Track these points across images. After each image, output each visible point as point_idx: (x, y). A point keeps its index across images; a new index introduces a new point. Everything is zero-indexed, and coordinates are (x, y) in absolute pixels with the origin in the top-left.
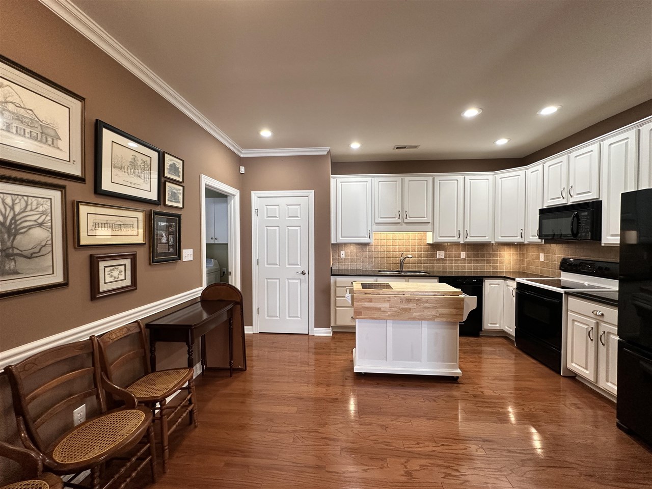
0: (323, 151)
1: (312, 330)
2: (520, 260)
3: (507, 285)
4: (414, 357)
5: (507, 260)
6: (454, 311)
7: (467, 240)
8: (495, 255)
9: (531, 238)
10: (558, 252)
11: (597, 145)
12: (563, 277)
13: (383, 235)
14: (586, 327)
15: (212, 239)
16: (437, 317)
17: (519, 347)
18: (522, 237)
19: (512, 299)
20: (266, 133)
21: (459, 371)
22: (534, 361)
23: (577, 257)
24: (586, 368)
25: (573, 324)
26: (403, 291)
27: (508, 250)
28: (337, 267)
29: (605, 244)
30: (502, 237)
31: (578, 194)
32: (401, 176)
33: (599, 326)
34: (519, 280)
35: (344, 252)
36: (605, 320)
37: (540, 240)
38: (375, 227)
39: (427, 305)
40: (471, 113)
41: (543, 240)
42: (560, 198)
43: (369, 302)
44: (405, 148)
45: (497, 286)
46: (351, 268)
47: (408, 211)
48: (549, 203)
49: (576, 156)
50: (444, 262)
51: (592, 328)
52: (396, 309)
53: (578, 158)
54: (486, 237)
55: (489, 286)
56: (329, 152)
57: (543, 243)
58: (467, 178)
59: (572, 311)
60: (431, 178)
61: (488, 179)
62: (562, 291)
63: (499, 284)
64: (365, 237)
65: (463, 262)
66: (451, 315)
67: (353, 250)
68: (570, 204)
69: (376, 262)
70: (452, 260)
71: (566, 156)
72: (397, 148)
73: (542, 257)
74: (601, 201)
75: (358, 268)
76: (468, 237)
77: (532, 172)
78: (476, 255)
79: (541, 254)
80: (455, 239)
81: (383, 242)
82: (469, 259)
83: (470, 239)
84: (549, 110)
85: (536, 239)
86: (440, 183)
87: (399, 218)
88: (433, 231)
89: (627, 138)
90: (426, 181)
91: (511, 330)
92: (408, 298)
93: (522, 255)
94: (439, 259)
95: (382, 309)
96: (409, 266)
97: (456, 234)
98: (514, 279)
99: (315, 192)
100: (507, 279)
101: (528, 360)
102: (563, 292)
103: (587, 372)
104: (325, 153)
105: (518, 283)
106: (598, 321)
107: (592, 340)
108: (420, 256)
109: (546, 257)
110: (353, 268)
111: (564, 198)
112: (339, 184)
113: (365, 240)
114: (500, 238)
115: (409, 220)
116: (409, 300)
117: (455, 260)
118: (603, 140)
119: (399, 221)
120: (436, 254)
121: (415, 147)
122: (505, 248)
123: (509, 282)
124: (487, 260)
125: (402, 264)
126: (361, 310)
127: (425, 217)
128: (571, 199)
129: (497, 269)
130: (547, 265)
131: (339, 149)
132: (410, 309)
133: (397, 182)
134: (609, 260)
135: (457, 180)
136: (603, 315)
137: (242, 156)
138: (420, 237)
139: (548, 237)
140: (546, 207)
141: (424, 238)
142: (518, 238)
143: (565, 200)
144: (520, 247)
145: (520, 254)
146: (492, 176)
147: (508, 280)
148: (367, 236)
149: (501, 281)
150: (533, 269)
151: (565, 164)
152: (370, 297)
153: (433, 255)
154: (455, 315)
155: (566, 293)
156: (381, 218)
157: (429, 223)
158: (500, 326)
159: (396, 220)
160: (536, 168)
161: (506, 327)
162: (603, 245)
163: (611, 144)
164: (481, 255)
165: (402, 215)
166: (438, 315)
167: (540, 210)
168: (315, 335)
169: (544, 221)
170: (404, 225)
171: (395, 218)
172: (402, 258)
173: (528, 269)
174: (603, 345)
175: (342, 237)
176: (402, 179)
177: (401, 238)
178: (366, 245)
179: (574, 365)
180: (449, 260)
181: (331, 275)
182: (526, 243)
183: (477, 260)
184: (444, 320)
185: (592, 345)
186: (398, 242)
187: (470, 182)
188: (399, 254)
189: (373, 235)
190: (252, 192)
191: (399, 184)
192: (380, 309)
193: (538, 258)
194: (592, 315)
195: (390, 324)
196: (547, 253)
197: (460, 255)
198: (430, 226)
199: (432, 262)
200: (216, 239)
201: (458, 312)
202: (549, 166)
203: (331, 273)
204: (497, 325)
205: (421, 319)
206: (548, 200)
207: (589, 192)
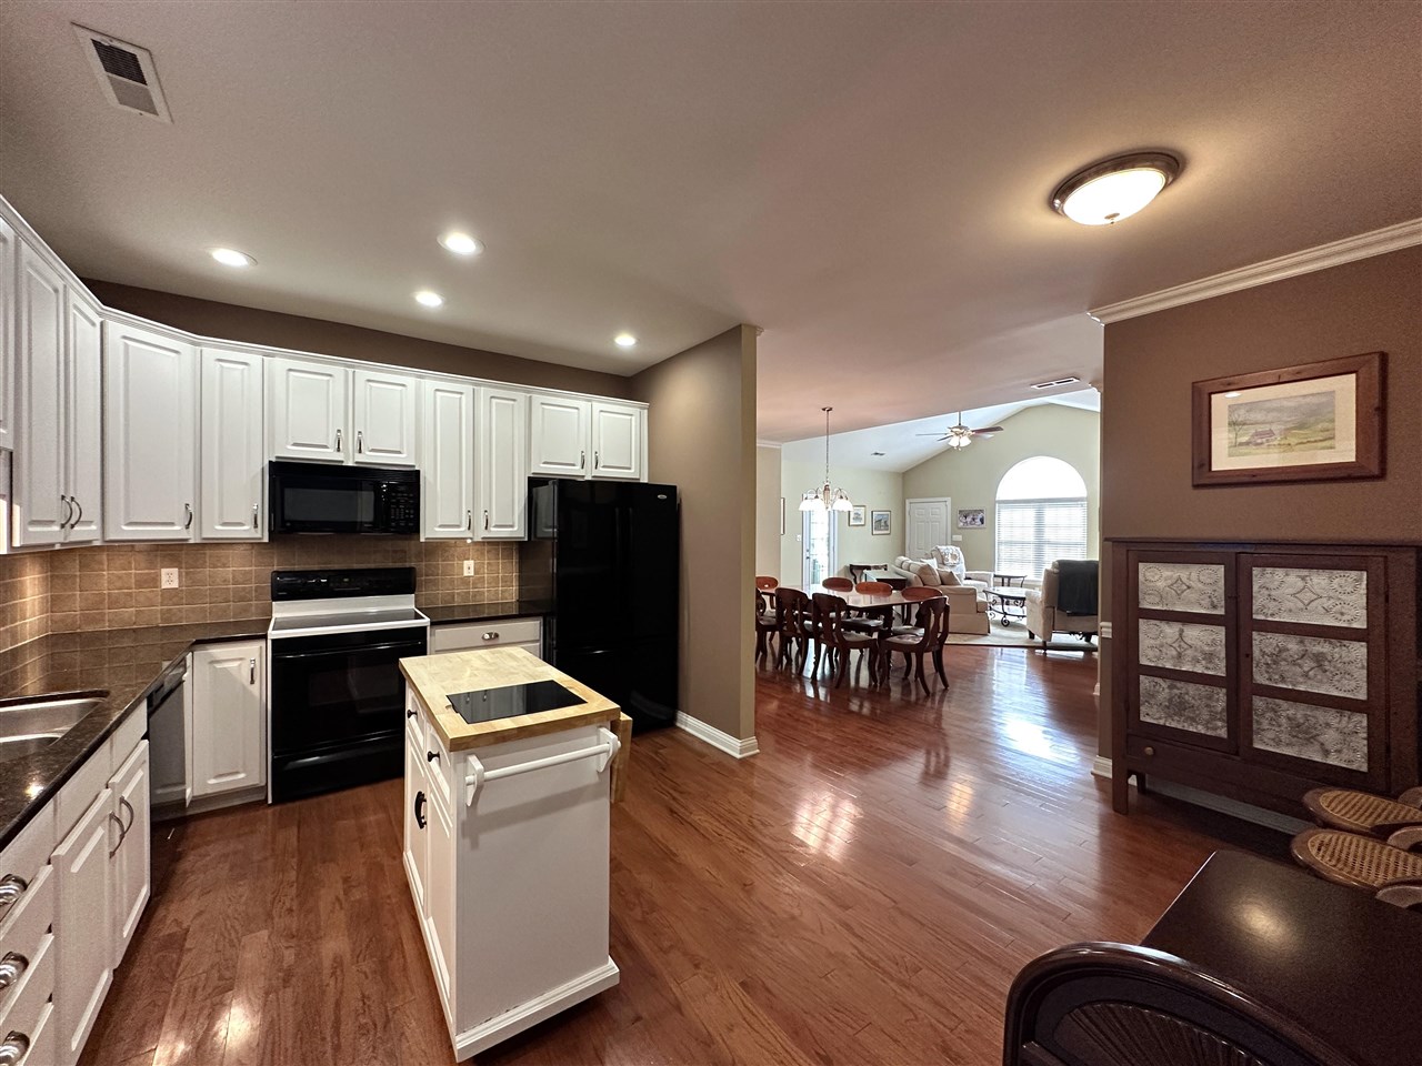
3: (215, 662)
8: (13, 591)
9: (224, 527)
29: (425, 540)
31: (376, 451)
42: (328, 447)
48: (290, 451)
49: (369, 381)
53: (375, 384)
54: (92, 524)
61: (94, 325)
62: (423, 623)
68: (350, 464)
71: (340, 369)
73: (170, 578)
74: (419, 471)
76: (74, 526)
77: (221, 362)
85: (257, 532)
89: (461, 394)
91: (243, 775)
100: (207, 646)
102: (428, 624)
105: (281, 643)
109: (188, 577)
111: (339, 450)
114: (125, 528)
122: (28, 561)
123: (223, 651)
128: (357, 454)
130: (194, 594)
134: (372, 566)
135: (57, 292)
136: (496, 636)
143: (341, 454)
145: (47, 578)
146: (97, 316)
150: (130, 615)
151: (338, 382)
155: (433, 622)
160: (238, 357)
161: (212, 781)
162: (422, 540)
163: (436, 390)
167: (273, 464)
187: (74, 315)
194: (483, 642)
196: (191, 566)
202: (290, 370)
206: (287, 443)
207: (399, 452)
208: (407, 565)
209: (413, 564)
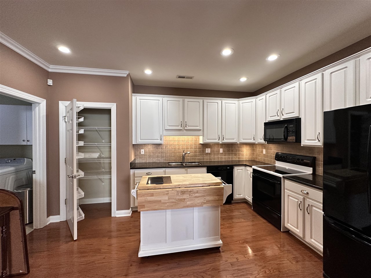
0: (123, 73)
1: (115, 213)
2: (252, 153)
3: (247, 170)
4: (188, 236)
5: (245, 153)
6: (217, 198)
7: (224, 141)
8: (239, 151)
9: (259, 140)
10: (274, 149)
11: (297, 83)
12: (277, 164)
13: (171, 138)
14: (297, 200)
15: (24, 141)
16: (205, 203)
17: (254, 210)
18: (254, 140)
19: (250, 179)
20: (64, 49)
21: (220, 242)
22: (265, 221)
23: (284, 152)
24: (297, 228)
25: (288, 198)
26: (179, 185)
27: (246, 147)
28: (138, 161)
29: (303, 145)
30: (243, 139)
31: (286, 114)
32: (182, 98)
33: (305, 201)
34: (254, 167)
35: (143, 150)
36: (309, 197)
37: (264, 142)
38: (165, 132)
39: (197, 195)
40: (227, 52)
41: (266, 142)
42: (276, 116)
43: (151, 196)
44: (184, 77)
45: (241, 170)
46: (149, 162)
47: (187, 122)
48: (270, 119)
49: (285, 90)
50: (210, 155)
51: (301, 202)
52: (173, 200)
53: (286, 91)
54: (234, 139)
55: (237, 171)
56: (129, 75)
57: (266, 143)
58: (223, 102)
59: (287, 189)
60: (202, 100)
61: (235, 103)
62: (280, 175)
63: (242, 169)
64: (158, 139)
65: (221, 155)
66: (214, 201)
67: (150, 148)
68: (282, 120)
69: (167, 156)
70: (215, 154)
71: (279, 90)
72: (179, 77)
73: (264, 151)
74: (301, 118)
75: (154, 162)
76: (224, 140)
77: (259, 100)
78: (229, 151)
79: (264, 150)
80: (216, 141)
81: (171, 143)
82: (224, 153)
83: (225, 141)
84: (273, 58)
85: (262, 141)
86: (207, 104)
87: (181, 127)
88: (203, 137)
89: (316, 79)
90: (199, 102)
91: (250, 199)
92: (182, 191)
93: (253, 150)
94: (207, 154)
95: (162, 201)
96: (188, 159)
97: (217, 137)
98: (251, 167)
99: (117, 105)
100: (246, 166)
101: (261, 220)
102: (282, 177)
103: (298, 231)
104: (126, 75)
105: (254, 169)
106: (304, 197)
107: (301, 210)
108: (195, 152)
109: (266, 151)
110: (151, 162)
111: (278, 116)
112: (138, 101)
113: (158, 142)
114: (242, 140)
115: (188, 128)
116: (183, 193)
117: (217, 154)
118: (301, 80)
119: (182, 128)
120: (205, 150)
121: (191, 78)
122: (244, 146)
123: (248, 168)
124: (235, 153)
125: (183, 157)
126: (144, 204)
127: (198, 126)
128: (282, 116)
129: (240, 159)
130: (267, 156)
131: (136, 74)
132: (184, 199)
133: (180, 102)
134: (302, 154)
135: (218, 103)
136: (308, 193)
137: (50, 70)
138: (195, 139)
139: (269, 140)
140: (268, 122)
141: (198, 140)
142: (252, 140)
143: (279, 117)
144: (252, 145)
145: (252, 149)
146: (237, 101)
147: (248, 167)
148: (159, 139)
149: (243, 168)
150: (260, 158)
151: (278, 95)
152: (152, 192)
153: (204, 151)
154: (217, 201)
155: (283, 177)
156: (169, 126)
157: (201, 130)
158: (243, 196)
159: (179, 128)
160: (261, 98)
161: (247, 197)
162: (302, 146)
163: (306, 83)
164: (231, 151)
165: (183, 125)
166: (205, 201)
167: (265, 123)
168: (117, 216)
169: (267, 130)
170: (185, 131)
171: (178, 126)
172: (184, 154)
173: (256, 158)
174: (309, 213)
175: (140, 139)
176: (183, 100)
177: (183, 140)
178: (159, 145)
179: (289, 225)
180: (213, 154)
181: (131, 169)
182: (256, 143)
183: (229, 154)
184: (210, 205)
185: (300, 213)
186: (181, 143)
187: (225, 104)
188: (182, 150)
189: (164, 138)
190: (59, 101)
191: (181, 102)
192: (160, 201)
193: (262, 152)
194: (301, 193)
195: (169, 212)
196: (267, 149)
197: (219, 150)
198: (201, 132)
199: (203, 155)
200: (28, 141)
201: (219, 198)
202: (269, 96)
203: (131, 167)
204: (242, 195)
205: (193, 206)
206: (269, 117)
207: (293, 112)
208: (314, 156)
209: (316, 156)
